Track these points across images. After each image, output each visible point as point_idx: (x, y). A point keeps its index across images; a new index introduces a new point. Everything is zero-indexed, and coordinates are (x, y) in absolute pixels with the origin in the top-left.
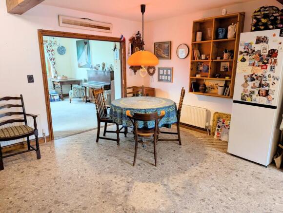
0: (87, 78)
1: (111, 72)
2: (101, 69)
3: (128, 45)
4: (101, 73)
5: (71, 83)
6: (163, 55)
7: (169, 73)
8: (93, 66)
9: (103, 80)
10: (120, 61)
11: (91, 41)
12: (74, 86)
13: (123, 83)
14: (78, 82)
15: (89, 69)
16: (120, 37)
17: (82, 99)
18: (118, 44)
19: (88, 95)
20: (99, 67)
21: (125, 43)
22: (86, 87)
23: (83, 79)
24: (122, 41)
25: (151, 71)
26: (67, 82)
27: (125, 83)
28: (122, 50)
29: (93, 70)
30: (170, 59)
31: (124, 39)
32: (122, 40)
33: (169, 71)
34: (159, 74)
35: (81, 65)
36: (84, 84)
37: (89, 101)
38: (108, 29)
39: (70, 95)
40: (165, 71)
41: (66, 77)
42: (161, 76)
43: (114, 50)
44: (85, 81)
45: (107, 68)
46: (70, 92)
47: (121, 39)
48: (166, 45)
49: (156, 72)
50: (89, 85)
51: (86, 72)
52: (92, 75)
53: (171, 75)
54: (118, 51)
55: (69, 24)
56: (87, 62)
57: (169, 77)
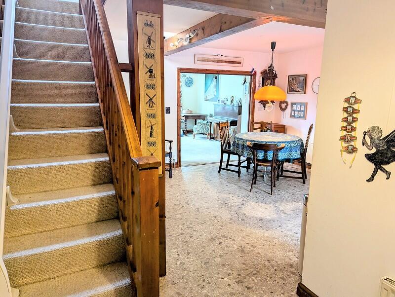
0: (213, 113)
1: (239, 106)
2: (229, 103)
3: (259, 78)
4: (228, 107)
5: (196, 118)
6: (298, 89)
7: (302, 109)
8: (221, 100)
9: (230, 115)
10: (249, 95)
11: (221, 76)
12: (198, 121)
13: (251, 118)
14: (203, 117)
15: (216, 103)
16: (251, 70)
17: (206, 136)
18: (248, 78)
19: (212, 132)
20: (227, 100)
21: (255, 76)
22: (211, 123)
23: (209, 115)
24: (252, 75)
25: (284, 106)
26: (192, 116)
27: (253, 118)
28: (252, 83)
29: (221, 104)
30: (305, 93)
31: (255, 73)
32: (253, 73)
33: (303, 106)
34: (292, 110)
35: (208, 98)
36: (209, 119)
37: (213, 138)
38: (239, 63)
39: (194, 130)
40: (299, 106)
41: (191, 112)
42: (293, 112)
43: (244, 83)
44: (211, 116)
45: (235, 103)
46: (195, 128)
47: (251, 72)
48: (301, 78)
49: (289, 107)
50: (215, 120)
51: (213, 106)
52: (219, 109)
53: (305, 111)
54: (247, 84)
55: (203, 61)
56: (215, 95)
57: (302, 113)
